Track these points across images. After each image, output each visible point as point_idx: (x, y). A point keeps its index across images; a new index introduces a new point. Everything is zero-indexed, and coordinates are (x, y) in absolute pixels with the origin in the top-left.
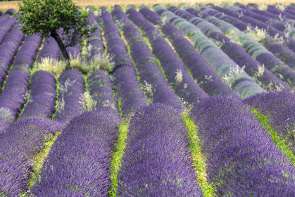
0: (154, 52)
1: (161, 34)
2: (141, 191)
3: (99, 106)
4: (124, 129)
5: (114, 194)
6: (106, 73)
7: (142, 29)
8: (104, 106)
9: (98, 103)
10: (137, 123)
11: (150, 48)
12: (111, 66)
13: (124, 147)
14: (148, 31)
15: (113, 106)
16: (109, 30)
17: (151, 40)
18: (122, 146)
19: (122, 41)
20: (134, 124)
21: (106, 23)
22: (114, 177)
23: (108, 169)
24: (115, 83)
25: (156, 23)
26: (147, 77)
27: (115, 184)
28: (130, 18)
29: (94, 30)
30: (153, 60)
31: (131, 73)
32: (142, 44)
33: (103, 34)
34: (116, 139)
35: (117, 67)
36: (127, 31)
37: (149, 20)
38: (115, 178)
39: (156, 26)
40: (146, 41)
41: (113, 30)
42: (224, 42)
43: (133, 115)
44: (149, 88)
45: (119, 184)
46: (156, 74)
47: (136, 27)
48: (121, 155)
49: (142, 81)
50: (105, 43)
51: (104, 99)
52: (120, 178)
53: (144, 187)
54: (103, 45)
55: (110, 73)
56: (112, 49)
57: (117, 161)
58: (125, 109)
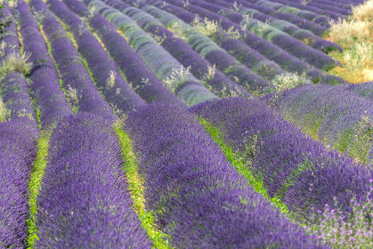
0: (79, 50)
1: (89, 28)
2: (65, 219)
3: (14, 116)
4: (44, 144)
5: (33, 224)
6: (22, 76)
7: (66, 22)
8: (20, 115)
9: (12, 112)
10: (60, 137)
11: (75, 45)
12: (28, 67)
13: (44, 165)
14: (73, 25)
15: (30, 116)
16: (26, 24)
17: (76, 35)
18: (42, 165)
19: (42, 37)
20: (56, 138)
21: (23, 15)
22: (32, 202)
23: (25, 192)
24: (33, 87)
25: (82, 15)
26: (71, 80)
27: (34, 210)
28: (51, 9)
29: (8, 24)
30: (79, 59)
31: (52, 76)
32: (65, 40)
33: (19, 28)
34: (34, 156)
35: (36, 68)
36: (48, 24)
37: (74, 11)
38: (34, 203)
39: (82, 19)
40: (70, 36)
41: (30, 23)
42: (165, 37)
43: (55, 127)
44: (73, 93)
45: (38, 211)
46: (82, 77)
47: (58, 20)
48: (41, 176)
49: (65, 85)
50: (21, 40)
51: (19, 107)
52: (41, 204)
53: (69, 214)
54: (19, 42)
55: (27, 76)
56: (30, 46)
57: (36, 183)
58: (46, 119)
